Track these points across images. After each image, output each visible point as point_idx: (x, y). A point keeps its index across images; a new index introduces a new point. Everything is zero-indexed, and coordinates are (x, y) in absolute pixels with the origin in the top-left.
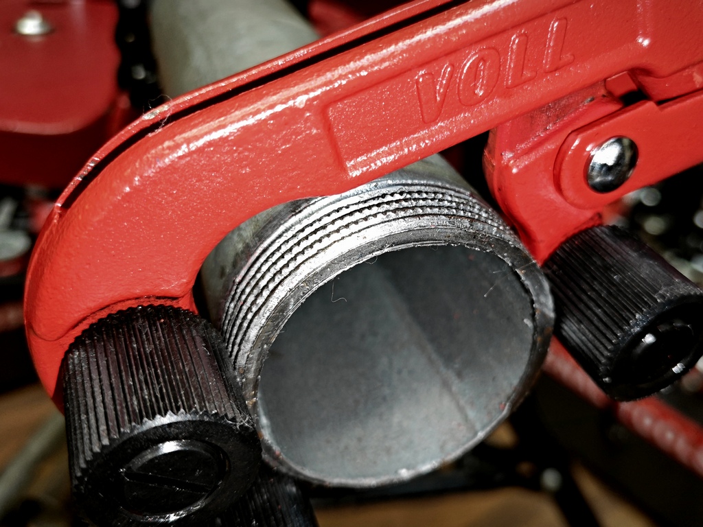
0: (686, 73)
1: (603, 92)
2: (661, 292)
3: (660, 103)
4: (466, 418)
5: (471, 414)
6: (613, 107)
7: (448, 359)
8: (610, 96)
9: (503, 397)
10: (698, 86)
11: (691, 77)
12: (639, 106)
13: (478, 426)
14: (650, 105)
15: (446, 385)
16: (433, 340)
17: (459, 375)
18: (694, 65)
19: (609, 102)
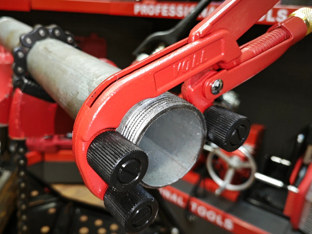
0: (232, 62)
1: (212, 68)
2: (236, 118)
3: (227, 70)
4: (182, 166)
5: (184, 165)
6: (214, 72)
7: (171, 152)
8: (214, 70)
9: (193, 158)
10: (235, 65)
11: (233, 63)
12: (222, 71)
13: (187, 167)
14: (225, 71)
15: (173, 159)
16: (164, 148)
17: (176, 155)
18: (234, 60)
19: (213, 71)
